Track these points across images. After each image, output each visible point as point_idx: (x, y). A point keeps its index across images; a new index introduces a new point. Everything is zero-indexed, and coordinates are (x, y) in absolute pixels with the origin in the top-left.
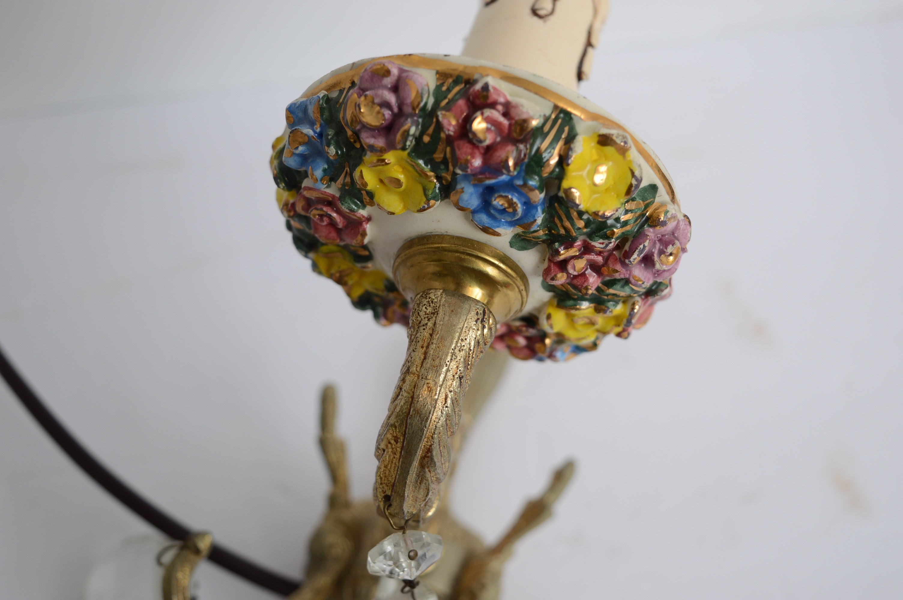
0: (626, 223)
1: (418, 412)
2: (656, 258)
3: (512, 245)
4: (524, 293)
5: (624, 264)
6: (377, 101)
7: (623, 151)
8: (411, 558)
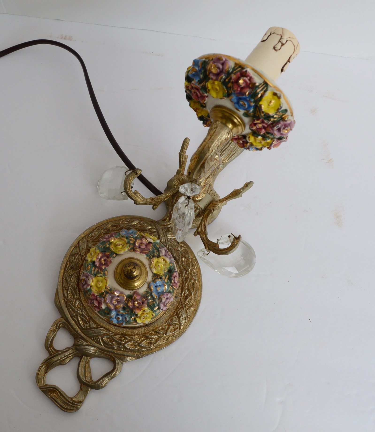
0: (275, 118)
1: (204, 152)
2: (282, 129)
3: (243, 115)
4: (243, 129)
5: (272, 129)
6: (217, 66)
7: (279, 98)
8: (191, 190)
